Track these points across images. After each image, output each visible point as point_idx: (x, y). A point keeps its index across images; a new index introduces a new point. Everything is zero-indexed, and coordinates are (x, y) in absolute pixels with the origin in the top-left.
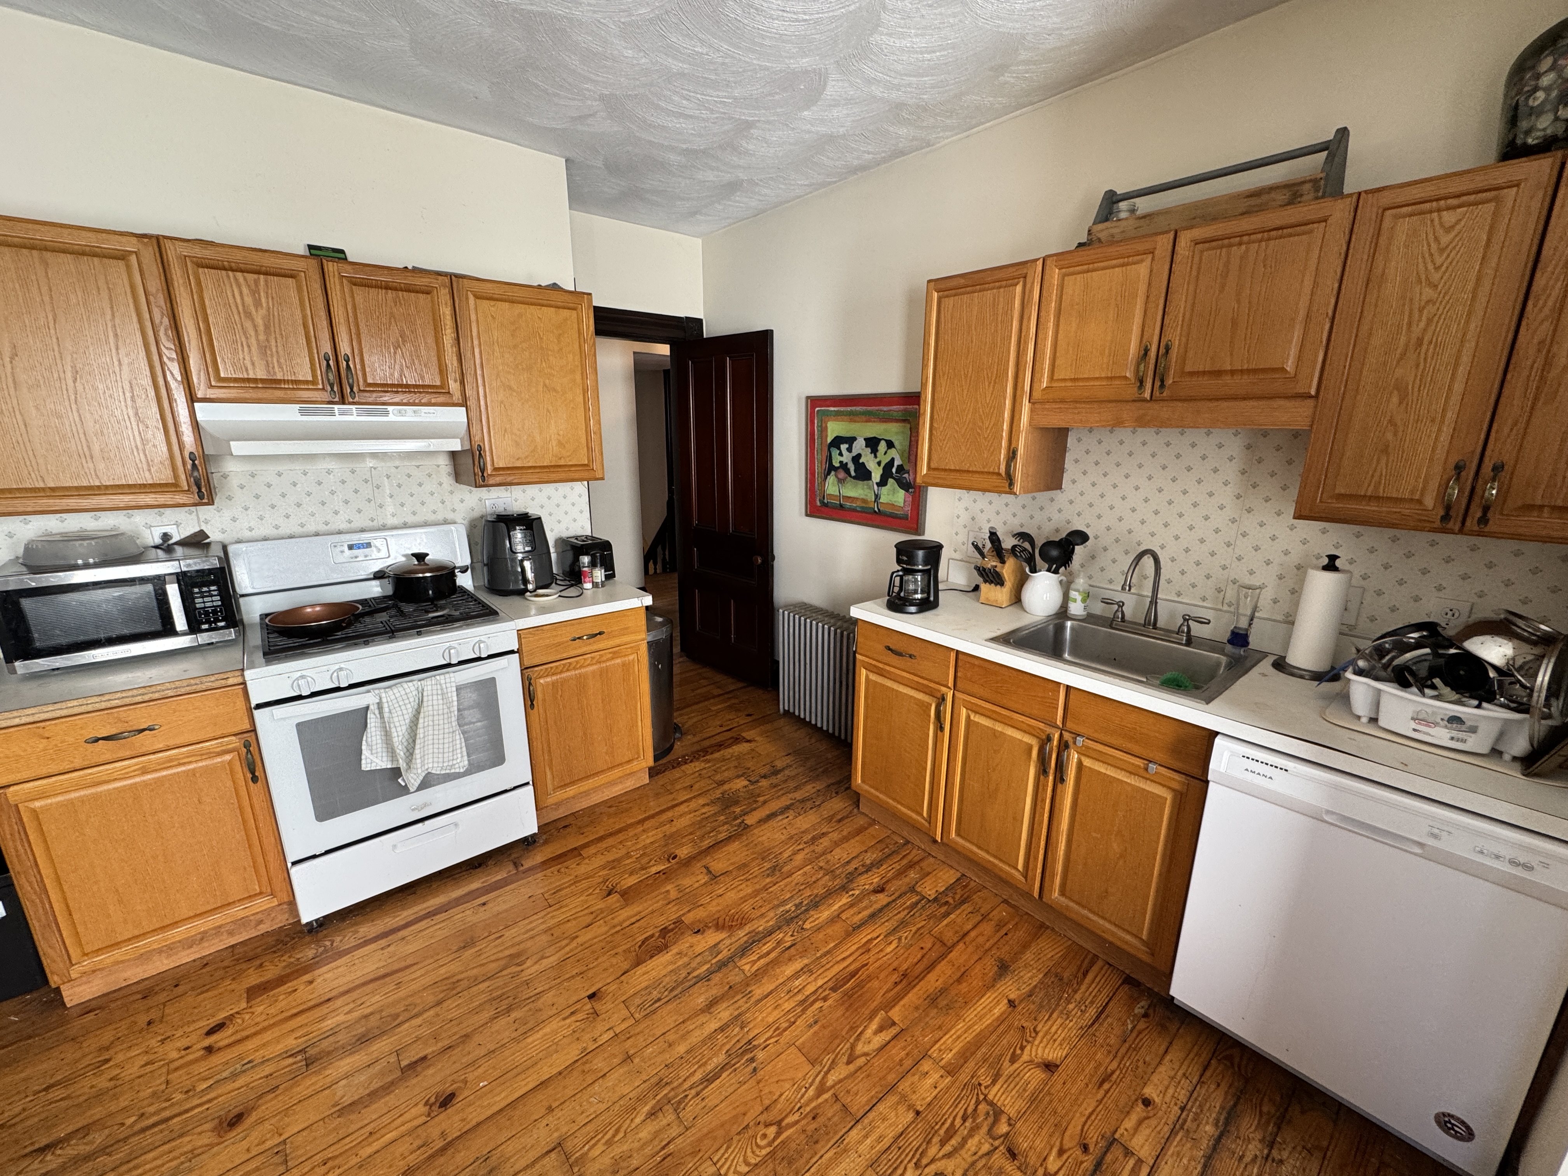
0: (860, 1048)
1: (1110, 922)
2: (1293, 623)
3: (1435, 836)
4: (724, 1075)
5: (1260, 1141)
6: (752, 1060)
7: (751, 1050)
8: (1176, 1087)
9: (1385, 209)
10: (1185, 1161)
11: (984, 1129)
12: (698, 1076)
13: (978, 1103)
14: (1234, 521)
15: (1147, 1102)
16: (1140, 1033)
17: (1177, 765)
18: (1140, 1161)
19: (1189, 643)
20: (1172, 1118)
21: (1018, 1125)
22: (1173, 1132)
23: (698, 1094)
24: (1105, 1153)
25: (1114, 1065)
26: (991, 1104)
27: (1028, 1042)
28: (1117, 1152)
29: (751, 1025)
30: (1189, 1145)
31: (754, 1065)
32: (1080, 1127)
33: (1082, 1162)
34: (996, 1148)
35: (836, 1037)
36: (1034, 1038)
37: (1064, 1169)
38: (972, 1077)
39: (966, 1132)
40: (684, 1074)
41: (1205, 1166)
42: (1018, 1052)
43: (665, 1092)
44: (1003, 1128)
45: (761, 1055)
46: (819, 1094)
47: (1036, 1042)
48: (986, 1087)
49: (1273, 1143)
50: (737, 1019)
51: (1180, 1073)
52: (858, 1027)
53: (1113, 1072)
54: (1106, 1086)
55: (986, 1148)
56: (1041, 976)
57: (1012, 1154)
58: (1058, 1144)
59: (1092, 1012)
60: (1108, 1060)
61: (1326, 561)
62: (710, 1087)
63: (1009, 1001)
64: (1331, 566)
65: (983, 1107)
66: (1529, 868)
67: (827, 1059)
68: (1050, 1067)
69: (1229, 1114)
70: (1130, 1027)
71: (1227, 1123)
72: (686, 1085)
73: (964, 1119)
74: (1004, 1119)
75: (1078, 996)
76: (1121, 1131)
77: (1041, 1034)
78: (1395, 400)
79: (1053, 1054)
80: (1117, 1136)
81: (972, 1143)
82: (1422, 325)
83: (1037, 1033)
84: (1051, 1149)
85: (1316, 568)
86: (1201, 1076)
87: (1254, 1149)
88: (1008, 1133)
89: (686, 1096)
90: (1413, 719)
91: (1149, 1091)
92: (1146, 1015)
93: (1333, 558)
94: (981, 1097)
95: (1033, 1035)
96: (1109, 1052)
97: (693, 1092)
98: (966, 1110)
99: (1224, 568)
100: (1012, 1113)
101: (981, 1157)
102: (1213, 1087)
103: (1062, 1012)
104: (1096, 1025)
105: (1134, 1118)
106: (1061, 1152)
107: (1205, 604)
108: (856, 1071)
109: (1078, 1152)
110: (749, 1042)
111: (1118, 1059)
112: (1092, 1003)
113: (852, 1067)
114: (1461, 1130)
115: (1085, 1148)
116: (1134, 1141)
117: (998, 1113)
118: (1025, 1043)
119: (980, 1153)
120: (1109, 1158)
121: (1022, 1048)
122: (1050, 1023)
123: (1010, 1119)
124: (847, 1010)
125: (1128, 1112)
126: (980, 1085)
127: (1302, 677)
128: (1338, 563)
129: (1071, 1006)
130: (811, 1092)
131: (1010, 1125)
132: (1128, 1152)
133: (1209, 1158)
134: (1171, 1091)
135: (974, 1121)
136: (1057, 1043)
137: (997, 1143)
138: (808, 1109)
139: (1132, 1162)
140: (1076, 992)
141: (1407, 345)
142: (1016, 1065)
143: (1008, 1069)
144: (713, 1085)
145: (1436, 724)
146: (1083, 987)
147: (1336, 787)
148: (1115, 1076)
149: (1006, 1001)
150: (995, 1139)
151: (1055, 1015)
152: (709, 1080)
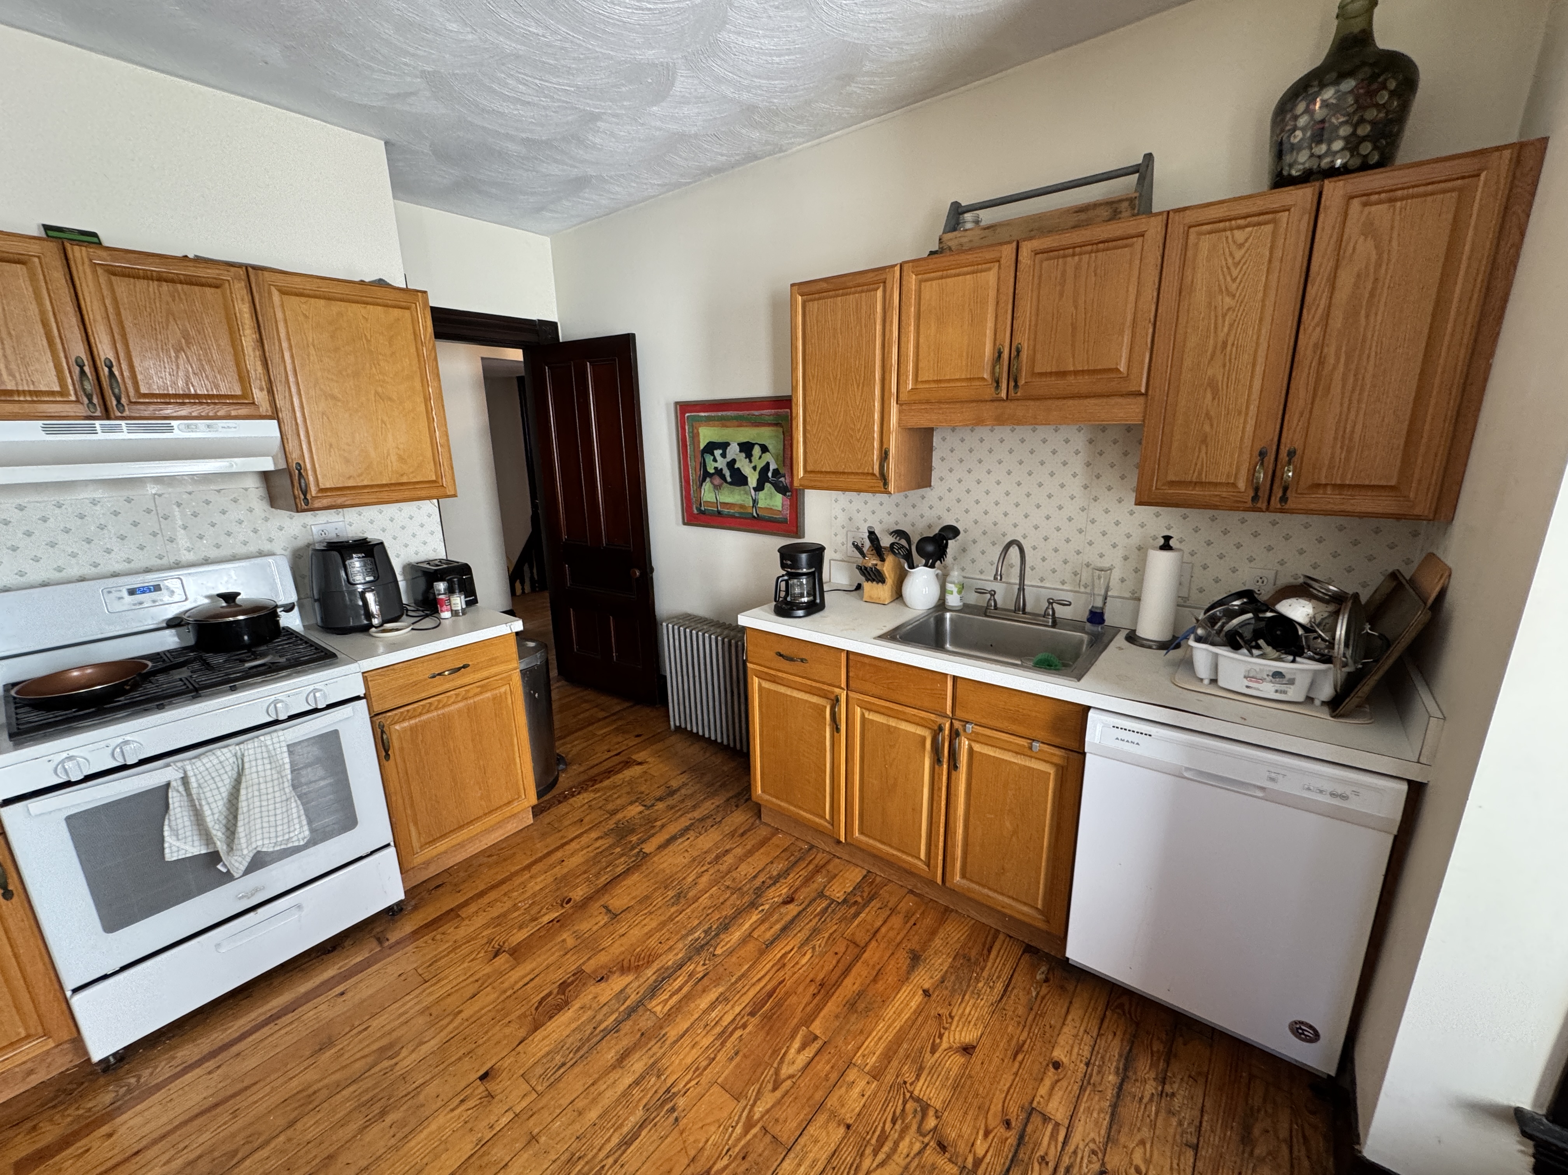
0: (785, 1071)
1: (1009, 897)
2: (1139, 599)
3: (1272, 780)
4: (644, 1133)
5: (1155, 1079)
6: (673, 1109)
7: (670, 1099)
8: (1080, 1044)
9: (1190, 227)
10: (1095, 1115)
11: (914, 1127)
12: (615, 1140)
13: (905, 1103)
14: (1083, 509)
15: (1057, 1065)
16: (1043, 998)
17: (1058, 741)
18: (1057, 1124)
19: (1054, 624)
20: (1080, 1075)
21: (944, 1117)
22: (1082, 1089)
23: (616, 1162)
24: (1026, 1125)
25: (1025, 1034)
26: (918, 1100)
27: (945, 1029)
28: (1036, 1119)
29: (667, 1073)
30: (1097, 1098)
31: (675, 1114)
32: (1000, 1105)
33: (1007, 1139)
34: (927, 1144)
35: (759, 1065)
36: (951, 1023)
37: (991, 1150)
38: (897, 1077)
39: (896, 1135)
40: (598, 1142)
41: (1113, 1115)
42: (938, 1041)
43: (579, 1168)
44: (931, 1122)
45: (681, 1102)
46: (746, 1132)
47: (953, 1028)
48: (911, 1084)
49: (1164, 1079)
50: (654, 1069)
51: (1082, 1029)
52: (781, 1049)
53: (1024, 1042)
54: (1020, 1057)
55: (917, 1146)
56: (950, 960)
57: (942, 1147)
58: (983, 1126)
59: (999, 986)
60: (1018, 1032)
61: (1162, 541)
62: (629, 1151)
63: (924, 991)
64: (1166, 546)
65: (910, 1105)
66: (1344, 797)
67: (752, 1091)
68: (967, 1050)
69: (1126, 1059)
70: (1034, 994)
71: (1126, 1069)
72: (601, 1155)
73: (894, 1122)
74: (931, 1113)
75: (985, 974)
76: (1037, 1100)
77: (956, 1019)
78: (1209, 395)
79: (969, 1036)
80: (1035, 1105)
81: (904, 1146)
82: (1226, 329)
83: (952, 1018)
84: (977, 1133)
85: (1154, 548)
86: (1100, 1029)
87: (1151, 1088)
88: (936, 1127)
89: (603, 1167)
90: (1245, 677)
91: (1058, 1054)
92: (1046, 980)
93: (1167, 538)
94: (908, 1095)
95: (949, 1020)
96: (1019, 1023)
97: (611, 1160)
98: (894, 1112)
99: (1078, 553)
100: (938, 1105)
101: (913, 1158)
102: (1110, 1037)
103: (973, 992)
104: (1005, 999)
105: (1047, 1082)
106: (987, 1134)
107: (1064, 587)
108: (783, 1097)
109: (1001, 1130)
110: (668, 1091)
111: (1027, 1029)
112: (999, 977)
113: (778, 1094)
114: (1309, 1033)
115: (1008, 1124)
116: (1050, 1105)
117: (924, 1108)
118: (942, 1031)
119: (912, 1155)
120: (1029, 1129)
121: (941, 1036)
122: (963, 1005)
123: (937, 1111)
124: (768, 1034)
125: (1042, 1079)
126: (905, 1083)
127: (1150, 647)
128: (1172, 543)
129: (980, 985)
130: (739, 1130)
131: (937, 1117)
132: (1046, 1119)
133: (1114, 1106)
134: (1076, 1050)
135: (903, 1122)
136: (972, 1023)
137: (926, 1140)
138: (737, 1149)
139: (1050, 1127)
140: (983, 969)
141: (1215, 347)
142: (937, 1055)
143: (930, 1060)
144: (632, 1148)
145: (1263, 680)
146: (989, 964)
147: (1192, 746)
148: (1026, 1046)
149: (921, 992)
150: (924, 1136)
151: (967, 997)
152: (626, 1143)
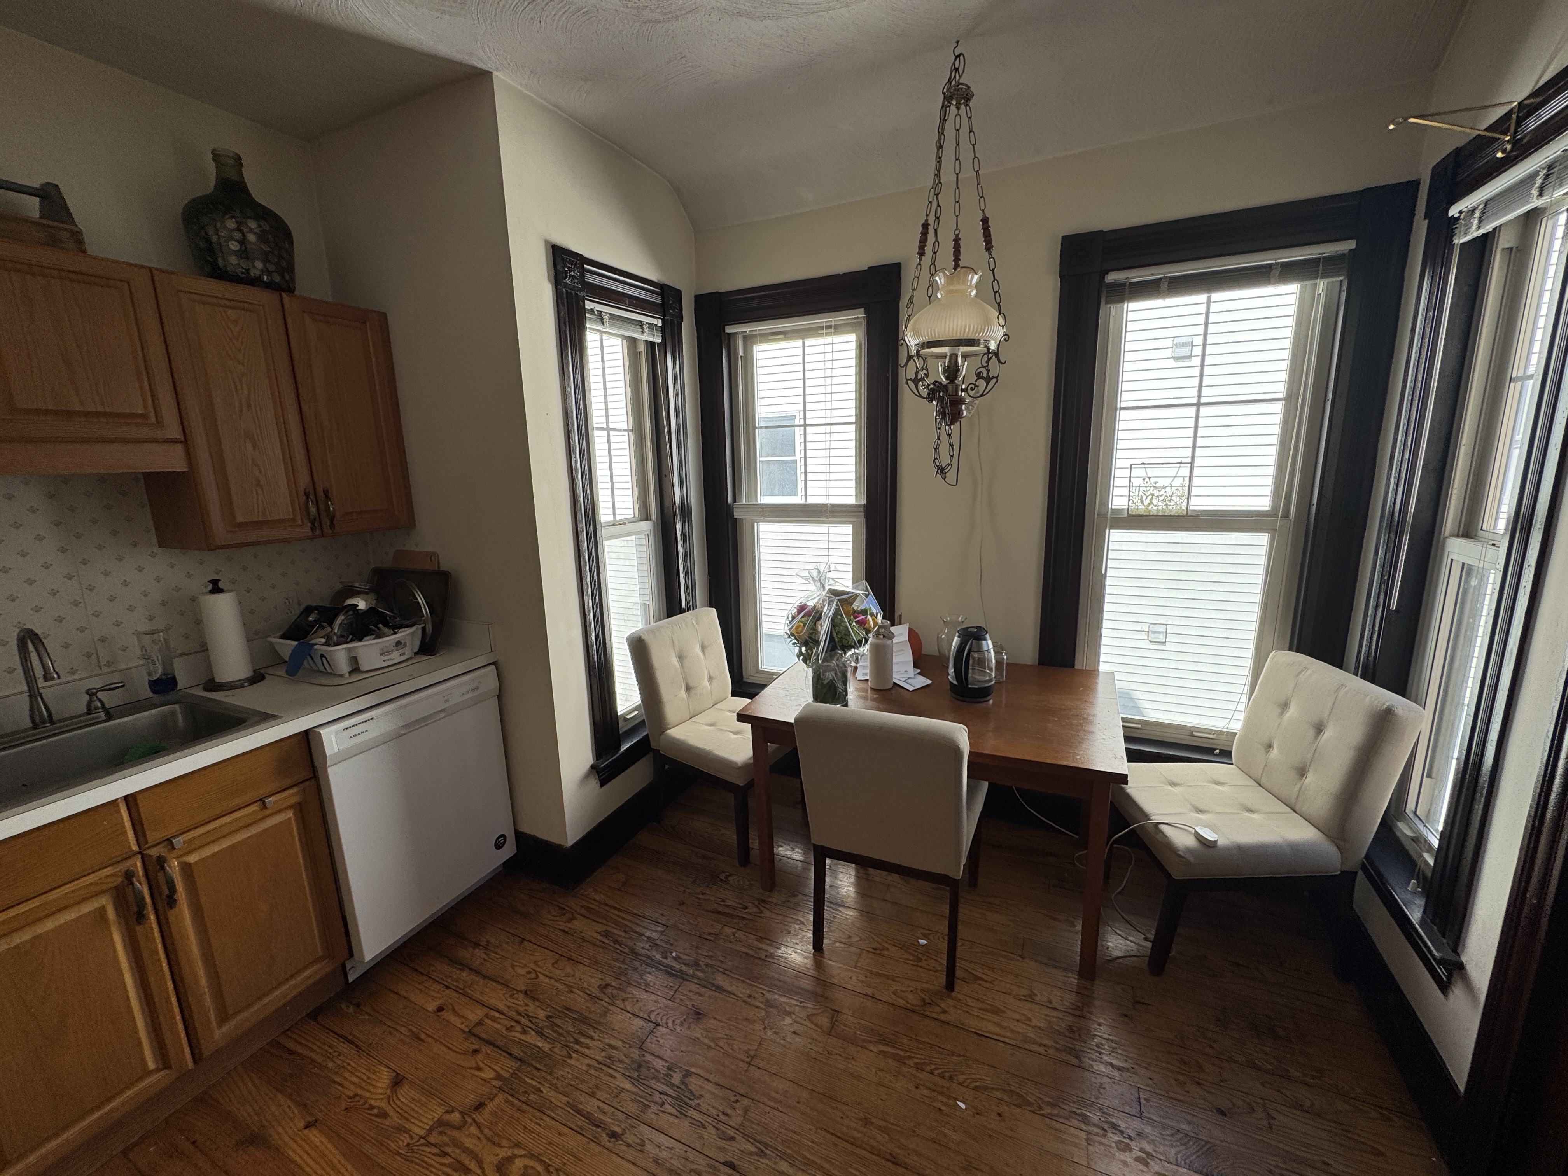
3: (447, 701)
5: (474, 949)
8: (430, 990)
10: (487, 990)
11: (455, 1133)
13: (429, 1144)
14: (70, 577)
15: (440, 1009)
16: (374, 1010)
18: (487, 1016)
19: (109, 717)
20: (455, 994)
21: (453, 1104)
22: (466, 995)
24: (480, 1038)
25: (403, 1030)
26: (430, 1131)
27: (365, 1102)
28: (478, 1031)
30: (476, 987)
32: (459, 1056)
33: (487, 1054)
34: (474, 1120)
36: (361, 1097)
37: (492, 1066)
38: (399, 1154)
39: (458, 1151)
41: (490, 979)
42: (376, 1111)
44: (456, 1117)
47: (368, 1095)
48: (412, 1138)
49: (475, 943)
51: (417, 985)
53: (410, 1030)
54: (423, 1036)
55: (473, 1130)
56: (280, 1096)
57: (479, 1107)
58: (472, 1071)
59: (343, 1047)
60: (398, 1035)
61: (210, 587)
63: (306, 1127)
64: (216, 588)
65: (432, 1139)
66: (477, 688)
68: (397, 1082)
69: (453, 962)
70: (367, 1017)
71: (462, 964)
73: (445, 1154)
74: (447, 1117)
75: (319, 1059)
76: (463, 1027)
77: (359, 1092)
78: (250, 447)
79: (384, 1079)
80: (467, 1030)
81: (468, 1143)
82: (246, 392)
83: (356, 1095)
84: (476, 1076)
86: (422, 974)
87: (480, 953)
88: (461, 1112)
90: (381, 655)
91: (432, 1006)
92: (358, 1005)
93: (215, 582)
94: (422, 1141)
95: (358, 1098)
96: (390, 1033)
98: (434, 1155)
99: (82, 630)
100: (441, 1110)
101: (482, 1132)
102: (433, 968)
103: (336, 1073)
104: (359, 1043)
105: (453, 1019)
106: (479, 1069)
109: (479, 1057)
111: (398, 1028)
112: (331, 1047)
114: (502, 840)
115: (476, 1051)
116: (471, 1018)
117: (441, 1125)
118: (367, 1106)
119: (479, 1135)
120: (484, 1036)
121: (372, 1107)
122: (346, 1084)
123: (447, 1112)
125: (448, 1021)
126: (408, 1145)
129: (330, 1065)
131: (453, 1111)
132: (480, 1023)
133: (485, 977)
134: (432, 993)
135: (448, 1145)
136: (371, 1076)
137: (469, 1120)
139: (487, 1021)
140: (313, 1061)
141: (241, 406)
142: (392, 1113)
143: (395, 1119)
145: (392, 651)
146: (310, 1054)
148: (414, 1029)
149: (306, 1132)
150: (466, 1122)
151: (338, 1079)
